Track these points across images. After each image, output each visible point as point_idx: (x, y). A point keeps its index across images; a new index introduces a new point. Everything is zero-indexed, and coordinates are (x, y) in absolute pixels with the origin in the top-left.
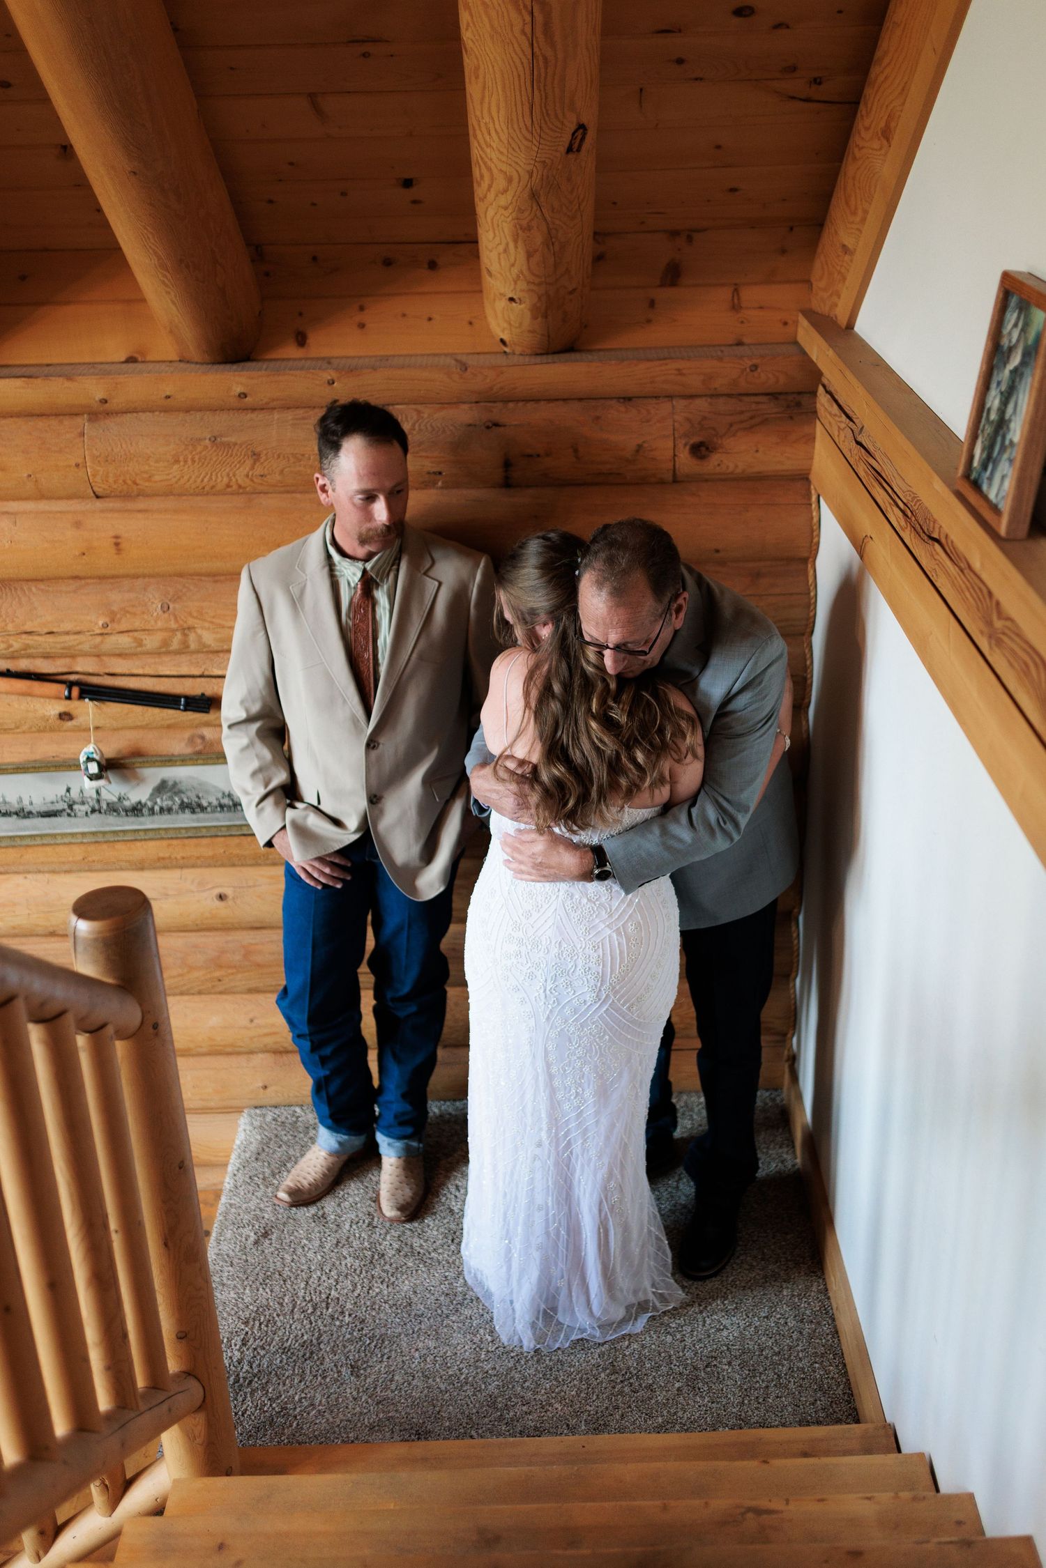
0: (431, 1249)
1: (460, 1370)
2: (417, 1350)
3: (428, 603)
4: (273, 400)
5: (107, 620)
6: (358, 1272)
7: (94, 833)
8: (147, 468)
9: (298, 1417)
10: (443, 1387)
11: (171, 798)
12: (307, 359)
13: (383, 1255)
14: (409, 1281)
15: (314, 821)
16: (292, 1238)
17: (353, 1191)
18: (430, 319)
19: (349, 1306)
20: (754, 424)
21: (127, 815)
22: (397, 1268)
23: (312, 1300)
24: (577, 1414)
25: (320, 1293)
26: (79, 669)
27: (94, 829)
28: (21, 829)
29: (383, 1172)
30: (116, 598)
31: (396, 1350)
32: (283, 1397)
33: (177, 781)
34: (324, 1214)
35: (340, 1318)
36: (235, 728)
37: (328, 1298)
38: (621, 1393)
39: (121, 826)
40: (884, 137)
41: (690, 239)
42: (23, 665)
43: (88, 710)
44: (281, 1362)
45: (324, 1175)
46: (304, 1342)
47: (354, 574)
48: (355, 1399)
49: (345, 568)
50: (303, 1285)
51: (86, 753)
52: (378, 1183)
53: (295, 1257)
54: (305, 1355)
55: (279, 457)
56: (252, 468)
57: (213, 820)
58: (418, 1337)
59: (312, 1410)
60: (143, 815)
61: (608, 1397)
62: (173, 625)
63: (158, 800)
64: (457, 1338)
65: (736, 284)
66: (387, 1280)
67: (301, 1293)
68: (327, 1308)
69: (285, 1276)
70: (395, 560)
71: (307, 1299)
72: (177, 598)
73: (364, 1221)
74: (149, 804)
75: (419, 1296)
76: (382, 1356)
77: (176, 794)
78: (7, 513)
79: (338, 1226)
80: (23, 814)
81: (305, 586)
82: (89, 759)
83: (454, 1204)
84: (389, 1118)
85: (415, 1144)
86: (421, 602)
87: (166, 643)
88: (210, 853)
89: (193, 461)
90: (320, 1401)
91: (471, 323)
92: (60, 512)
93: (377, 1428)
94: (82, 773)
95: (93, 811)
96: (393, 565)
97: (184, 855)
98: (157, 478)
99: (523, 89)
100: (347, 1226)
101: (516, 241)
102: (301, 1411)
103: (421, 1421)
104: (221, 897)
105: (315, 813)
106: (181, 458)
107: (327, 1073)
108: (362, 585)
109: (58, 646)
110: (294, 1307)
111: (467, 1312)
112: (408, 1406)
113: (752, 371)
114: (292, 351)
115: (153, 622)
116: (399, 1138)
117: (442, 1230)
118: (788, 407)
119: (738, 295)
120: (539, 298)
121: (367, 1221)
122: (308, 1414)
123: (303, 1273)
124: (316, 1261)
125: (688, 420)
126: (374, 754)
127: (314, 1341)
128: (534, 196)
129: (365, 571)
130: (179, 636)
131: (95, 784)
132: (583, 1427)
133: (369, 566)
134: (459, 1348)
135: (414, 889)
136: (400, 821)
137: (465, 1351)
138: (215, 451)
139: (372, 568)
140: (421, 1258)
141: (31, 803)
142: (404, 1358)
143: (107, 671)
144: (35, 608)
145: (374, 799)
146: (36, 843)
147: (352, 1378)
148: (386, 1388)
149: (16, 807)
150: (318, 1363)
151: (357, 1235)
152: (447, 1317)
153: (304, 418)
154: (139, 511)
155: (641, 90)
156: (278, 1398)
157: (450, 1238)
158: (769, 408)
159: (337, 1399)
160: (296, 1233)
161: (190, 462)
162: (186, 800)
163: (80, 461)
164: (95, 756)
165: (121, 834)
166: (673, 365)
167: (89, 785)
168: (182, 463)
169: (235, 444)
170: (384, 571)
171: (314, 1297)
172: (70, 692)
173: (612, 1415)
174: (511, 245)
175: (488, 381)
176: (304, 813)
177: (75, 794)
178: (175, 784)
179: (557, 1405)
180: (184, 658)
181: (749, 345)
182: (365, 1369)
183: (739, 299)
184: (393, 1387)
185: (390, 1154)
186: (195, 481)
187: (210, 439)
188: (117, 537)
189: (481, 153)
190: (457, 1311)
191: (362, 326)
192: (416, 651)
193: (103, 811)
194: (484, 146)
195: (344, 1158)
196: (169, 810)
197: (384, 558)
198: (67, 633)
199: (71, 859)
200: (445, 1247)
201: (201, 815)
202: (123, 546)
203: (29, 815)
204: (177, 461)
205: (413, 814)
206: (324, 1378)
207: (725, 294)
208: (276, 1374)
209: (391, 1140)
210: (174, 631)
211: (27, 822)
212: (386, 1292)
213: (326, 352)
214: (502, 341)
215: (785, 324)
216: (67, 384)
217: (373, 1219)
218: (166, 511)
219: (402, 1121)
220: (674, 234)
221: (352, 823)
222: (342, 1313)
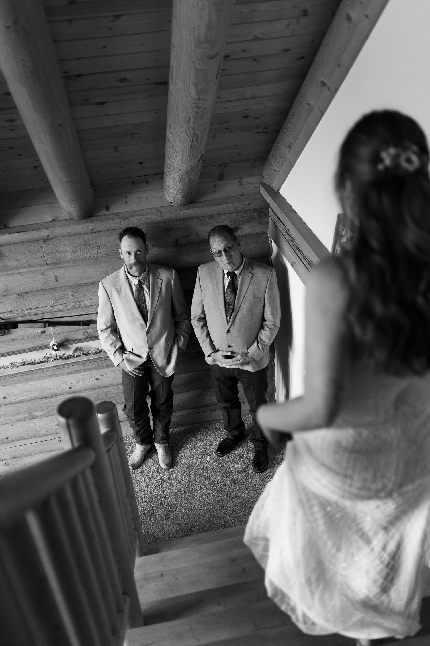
0: (179, 476)
1: (197, 511)
2: (183, 507)
3: (159, 287)
4: (102, 229)
5: (55, 302)
6: (159, 487)
7: (56, 366)
8: (64, 255)
9: (153, 533)
10: (193, 517)
11: (80, 352)
12: (110, 214)
13: (165, 480)
14: (175, 487)
15: (132, 357)
16: (136, 479)
17: (150, 462)
18: (147, 198)
19: (159, 498)
20: (250, 220)
21: (66, 359)
22: (170, 484)
23: (147, 498)
24: (234, 518)
25: (149, 495)
26: (46, 317)
27: (55, 365)
28: (32, 368)
29: (158, 455)
30: (57, 295)
31: (177, 509)
32: (147, 528)
33: (81, 347)
34: (143, 470)
35: (157, 502)
36: (103, 331)
37: (152, 496)
38: (245, 510)
39: (64, 363)
40: (289, 147)
41: (226, 166)
42: (28, 318)
43: (51, 330)
44: (143, 518)
45: (141, 459)
46: (149, 511)
47: (136, 281)
48: (168, 525)
49: (133, 280)
50: (143, 494)
51: (52, 343)
52: (157, 458)
53: (138, 485)
54: (150, 514)
55: (106, 246)
56: (97, 251)
57: (93, 357)
58: (182, 504)
59: (157, 530)
60: (71, 359)
61: (242, 512)
62: (76, 300)
63: (75, 353)
64: (194, 502)
65: (240, 178)
66: (168, 488)
67: (143, 496)
68: (153, 499)
69: (137, 491)
70: (148, 275)
71: (146, 498)
72: (76, 292)
73: (156, 471)
74: (73, 355)
75: (179, 491)
76: (173, 511)
77: (81, 351)
78: (19, 273)
79: (149, 473)
80: (32, 363)
81: (121, 286)
82: (54, 345)
83: (182, 461)
84: (158, 438)
85: (167, 445)
86: (158, 287)
87: (73, 306)
88: (93, 367)
89: (79, 251)
90: (159, 527)
91: (160, 198)
92: (37, 271)
93: (177, 532)
94: (51, 349)
95: (55, 360)
96: (147, 277)
97: (85, 368)
98: (67, 257)
99: (188, 152)
100: (151, 473)
101: (180, 182)
102: (154, 531)
103: (190, 528)
104: (97, 379)
105: (132, 354)
106: (75, 251)
107: (140, 429)
108: (139, 284)
109: (39, 311)
110: (142, 501)
111: (195, 494)
112: (184, 524)
113: (248, 205)
114: (105, 212)
115: (69, 301)
116: (162, 444)
117: (181, 470)
118: (260, 213)
119: (241, 180)
120: (185, 194)
121: (157, 471)
122: (156, 532)
123: (142, 490)
124: (145, 485)
125: (231, 221)
126: (149, 335)
127: (152, 510)
128: (187, 173)
129: (139, 280)
130: (78, 303)
131: (56, 352)
132: (237, 522)
133: (140, 278)
134: (195, 505)
135: (165, 374)
136: (159, 354)
137: (197, 505)
138: (85, 247)
139: (141, 279)
140: (176, 479)
141: (35, 360)
142: (180, 510)
143: (55, 317)
144: (31, 301)
145: (151, 348)
146: (37, 372)
147: (166, 519)
148: (177, 520)
149: (30, 362)
150: (155, 516)
151: (155, 475)
152: (189, 496)
153: (112, 233)
154: (62, 267)
155: (214, 136)
156: (146, 528)
157: (184, 472)
158: (255, 214)
159: (163, 526)
160: (136, 478)
161: (77, 251)
162: (84, 352)
163: (42, 255)
164: (55, 344)
165: (64, 365)
166: (225, 206)
167: (54, 353)
168: (75, 252)
169: (91, 244)
170: (145, 279)
171: (148, 497)
172: (45, 325)
173: (244, 517)
174: (178, 183)
175: (169, 216)
176: (129, 355)
177: (49, 355)
178: (81, 348)
179: (228, 517)
180: (79, 309)
181: (245, 195)
182: (169, 516)
183: (242, 182)
184: (179, 519)
185: (160, 449)
186: (79, 257)
187: (83, 244)
188: (56, 277)
189: (171, 163)
190: (192, 494)
191: (126, 202)
192: (158, 302)
193: (58, 359)
194: (173, 162)
195: (146, 452)
196: (79, 356)
197: (145, 275)
198: (42, 307)
199: (48, 375)
200: (183, 475)
201: (89, 356)
202: (58, 279)
203: (34, 364)
204: (73, 252)
205: (163, 351)
206: (158, 520)
207: (238, 181)
208: (143, 521)
209: (160, 445)
210: (76, 302)
211: (34, 366)
212: (169, 492)
213: (116, 211)
214: (171, 202)
215: (256, 187)
216: (36, 232)
217: (159, 470)
218: (70, 266)
219: (163, 439)
220: (221, 165)
221: (145, 356)
222: (157, 500)
